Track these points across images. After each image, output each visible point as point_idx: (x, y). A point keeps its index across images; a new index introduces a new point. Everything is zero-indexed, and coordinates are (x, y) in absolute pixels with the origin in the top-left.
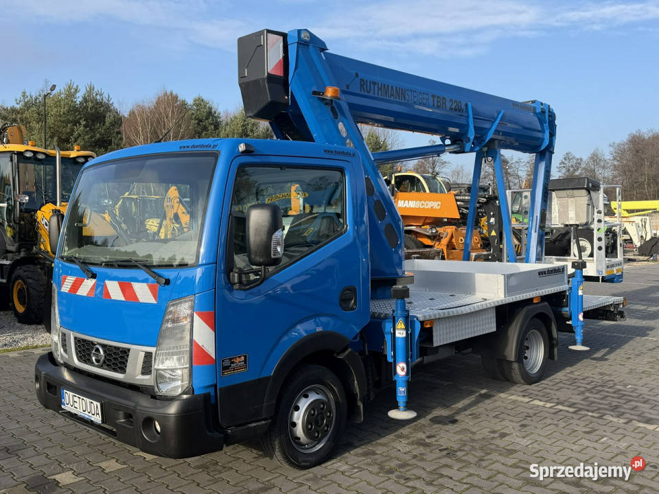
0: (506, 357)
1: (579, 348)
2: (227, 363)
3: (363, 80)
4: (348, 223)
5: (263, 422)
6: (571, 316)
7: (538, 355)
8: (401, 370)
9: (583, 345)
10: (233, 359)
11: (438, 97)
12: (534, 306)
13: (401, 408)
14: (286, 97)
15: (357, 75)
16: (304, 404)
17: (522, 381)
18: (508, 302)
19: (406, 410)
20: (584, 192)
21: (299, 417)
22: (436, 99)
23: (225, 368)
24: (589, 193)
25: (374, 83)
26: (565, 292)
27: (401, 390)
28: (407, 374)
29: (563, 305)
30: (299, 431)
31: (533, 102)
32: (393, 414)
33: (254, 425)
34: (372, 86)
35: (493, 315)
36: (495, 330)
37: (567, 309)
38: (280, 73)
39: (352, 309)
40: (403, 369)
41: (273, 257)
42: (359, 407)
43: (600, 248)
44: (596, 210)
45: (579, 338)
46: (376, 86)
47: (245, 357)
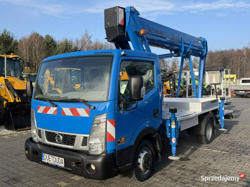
0: (201, 134)
1: (223, 129)
2: (119, 140)
3: (149, 27)
4: (155, 84)
5: (131, 164)
6: (220, 118)
7: (210, 133)
8: (174, 140)
10: (121, 138)
11: (173, 35)
12: (210, 114)
13: (174, 155)
14: (125, 34)
15: (147, 25)
16: (142, 155)
17: (206, 143)
18: (203, 113)
20: (219, 72)
21: (141, 161)
22: (172, 36)
23: (119, 142)
24: (221, 72)
25: (153, 29)
26: (218, 109)
27: (174, 149)
28: (176, 142)
29: (217, 113)
30: (141, 166)
31: (201, 38)
32: (170, 158)
33: (127, 165)
35: (198, 117)
36: (198, 124)
37: (218, 115)
38: (122, 24)
39: (157, 117)
40: (175, 140)
41: (141, 97)
42: (159, 156)
43: (224, 92)
44: (222, 78)
45: (222, 126)
46: (154, 30)
47: (125, 137)
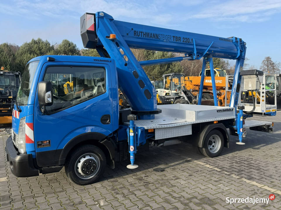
0: (198, 145)
1: (240, 143)
2: (40, 143)
3: (136, 31)
4: (106, 89)
5: (60, 166)
6: (237, 130)
8: (132, 148)
9: (242, 142)
10: (43, 141)
11: (176, 37)
12: (214, 125)
13: (132, 164)
14: (96, 39)
15: (132, 29)
16: (83, 160)
17: (208, 156)
19: (134, 165)
20: (255, 76)
21: (80, 165)
22: (175, 38)
23: (39, 145)
24: (258, 76)
25: (141, 32)
26: (234, 119)
27: (132, 157)
28: (134, 150)
30: (80, 170)
31: (232, 37)
33: (53, 167)
34: (140, 33)
35: (191, 127)
36: (191, 134)
37: (235, 126)
38: (93, 30)
39: (108, 124)
40: (132, 149)
41: (46, 102)
42: (113, 162)
43: (263, 101)
44: (261, 84)
45: (240, 139)
46: (143, 34)
47: (49, 141)
